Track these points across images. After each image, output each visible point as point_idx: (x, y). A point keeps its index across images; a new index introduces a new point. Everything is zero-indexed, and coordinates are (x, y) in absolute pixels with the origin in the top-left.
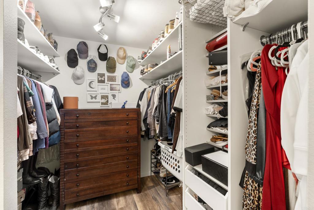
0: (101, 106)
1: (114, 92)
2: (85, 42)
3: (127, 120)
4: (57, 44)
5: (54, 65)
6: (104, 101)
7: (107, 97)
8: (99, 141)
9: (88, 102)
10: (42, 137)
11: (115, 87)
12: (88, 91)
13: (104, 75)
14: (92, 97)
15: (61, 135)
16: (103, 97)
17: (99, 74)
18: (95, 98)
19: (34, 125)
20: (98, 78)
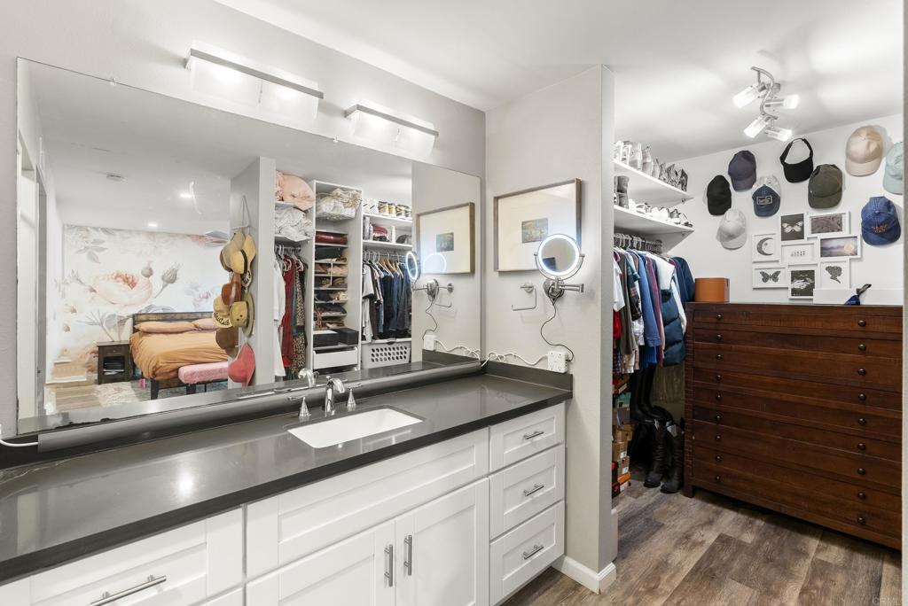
0: (791, 299)
1: (832, 261)
2: (747, 152)
3: (862, 340)
4: (686, 177)
5: (677, 220)
6: (799, 284)
7: (811, 274)
8: (769, 380)
9: (755, 289)
10: (651, 344)
11: (838, 247)
12: (755, 262)
13: (800, 218)
14: (766, 278)
15: (688, 351)
16: (796, 276)
17: (784, 220)
18: (775, 277)
19: (639, 323)
20: (783, 229)
